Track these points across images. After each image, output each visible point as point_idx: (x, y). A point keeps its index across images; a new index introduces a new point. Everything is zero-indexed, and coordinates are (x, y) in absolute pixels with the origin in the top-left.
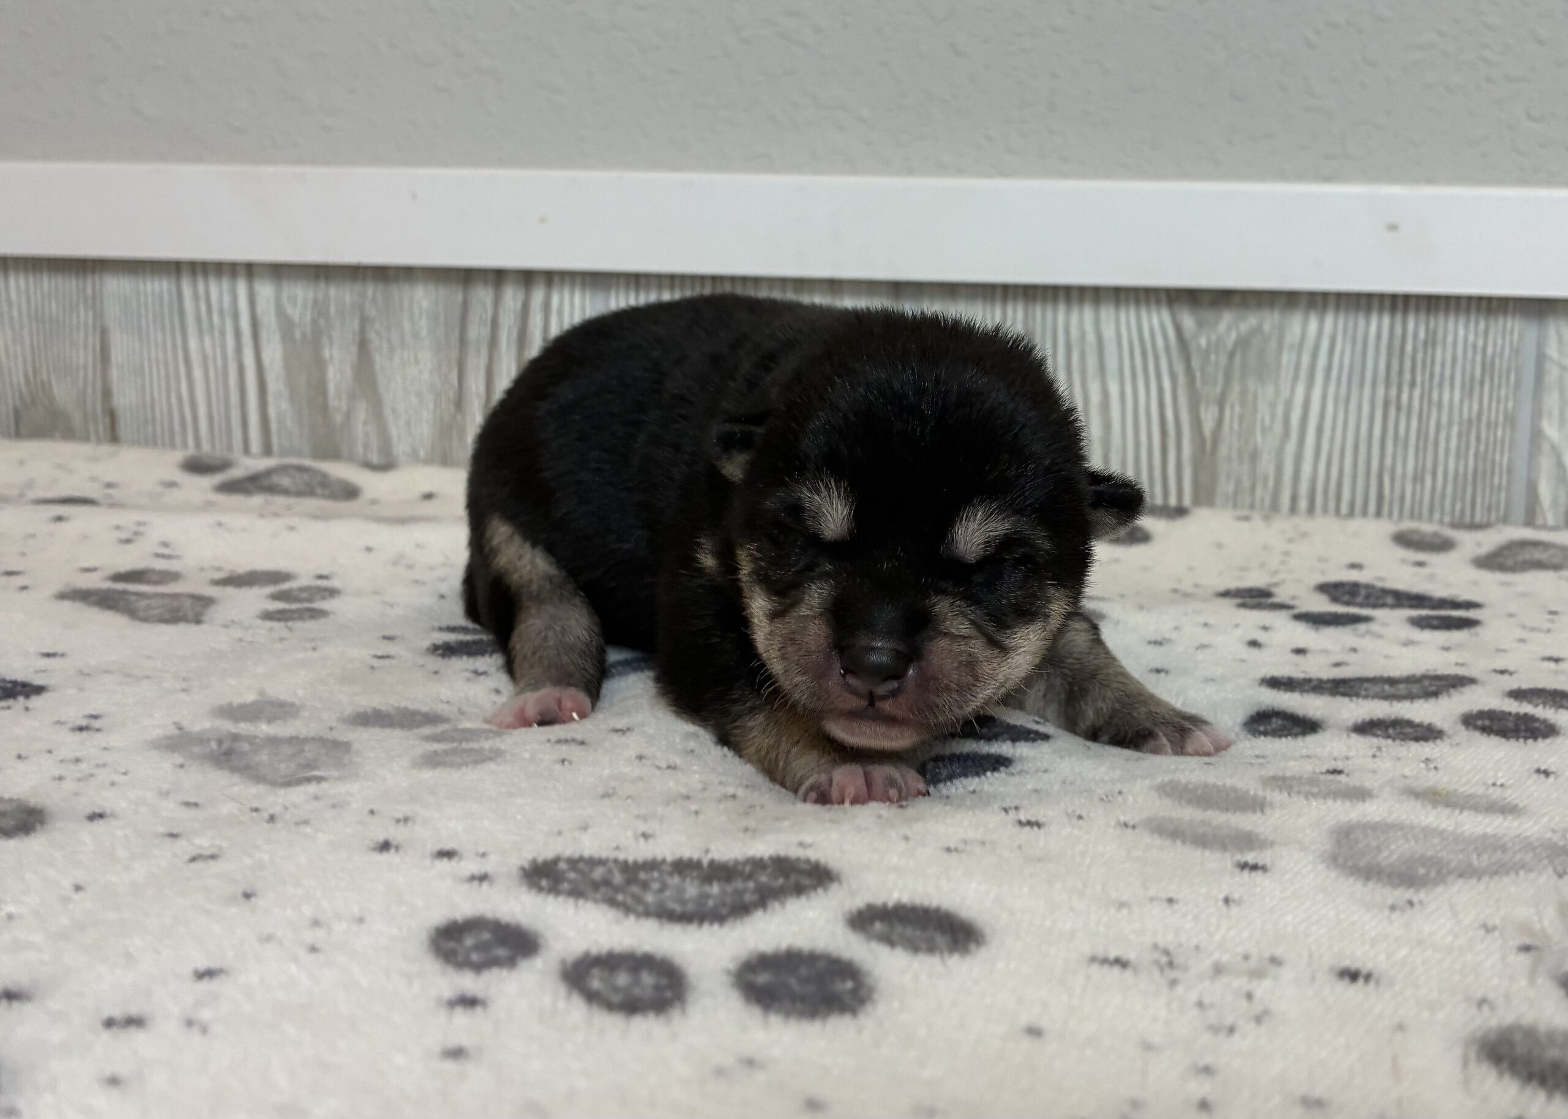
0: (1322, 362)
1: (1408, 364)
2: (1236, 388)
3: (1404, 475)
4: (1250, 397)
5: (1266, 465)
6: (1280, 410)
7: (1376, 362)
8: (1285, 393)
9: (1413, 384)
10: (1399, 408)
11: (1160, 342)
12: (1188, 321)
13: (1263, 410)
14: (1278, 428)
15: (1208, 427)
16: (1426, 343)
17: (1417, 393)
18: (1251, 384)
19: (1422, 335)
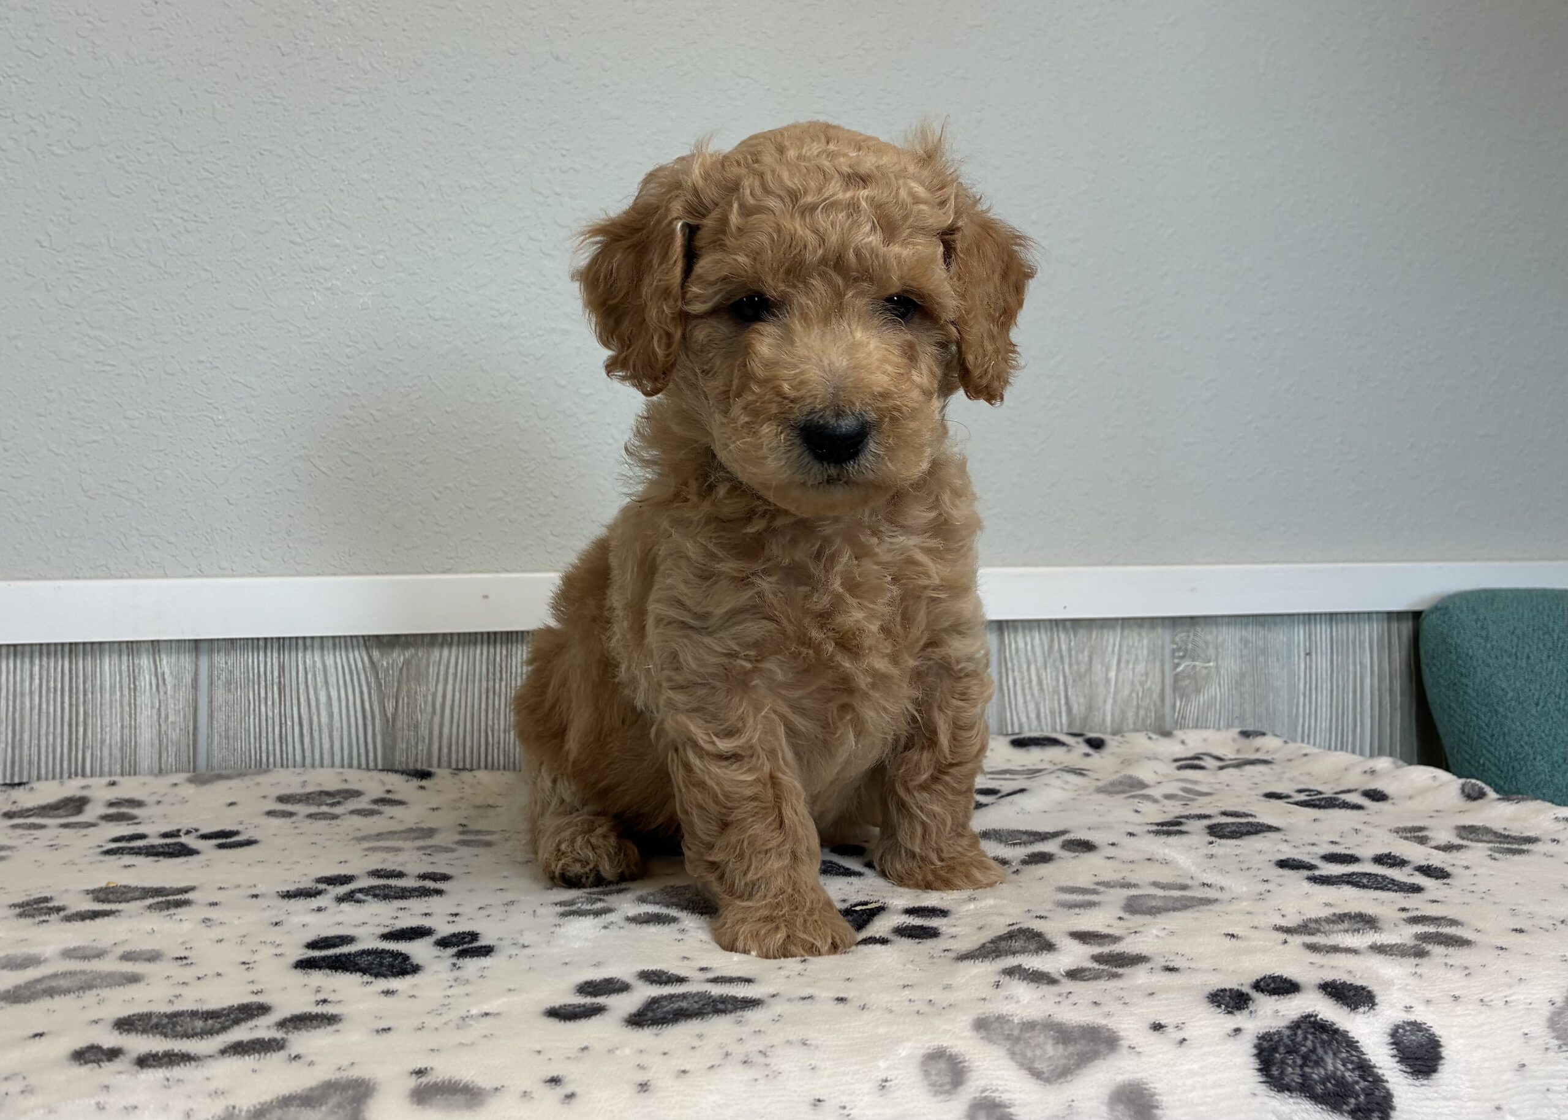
0: (451, 670)
1: (498, 669)
2: (405, 689)
3: (499, 729)
4: (413, 694)
5: (424, 731)
6: (430, 698)
7: (481, 668)
8: (432, 689)
9: (501, 679)
10: (494, 693)
11: (360, 665)
12: (376, 654)
13: (420, 700)
14: (429, 709)
15: (390, 712)
16: (507, 657)
17: (503, 683)
18: (413, 686)
19: (504, 652)
